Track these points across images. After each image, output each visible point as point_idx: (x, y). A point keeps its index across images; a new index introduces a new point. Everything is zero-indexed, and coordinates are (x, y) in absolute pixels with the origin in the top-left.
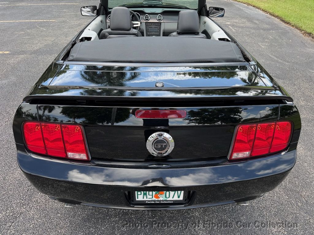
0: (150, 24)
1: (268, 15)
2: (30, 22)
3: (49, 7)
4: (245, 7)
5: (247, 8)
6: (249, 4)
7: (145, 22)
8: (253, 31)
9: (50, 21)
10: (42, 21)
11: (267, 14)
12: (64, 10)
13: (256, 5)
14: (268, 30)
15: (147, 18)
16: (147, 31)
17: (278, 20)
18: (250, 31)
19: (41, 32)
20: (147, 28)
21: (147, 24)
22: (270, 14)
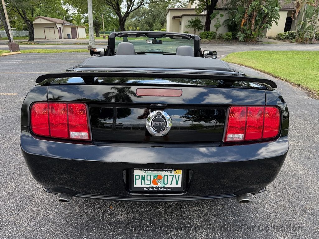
3: (60, 63)
5: (240, 67)
11: (258, 72)
13: (248, 65)
22: (261, 71)
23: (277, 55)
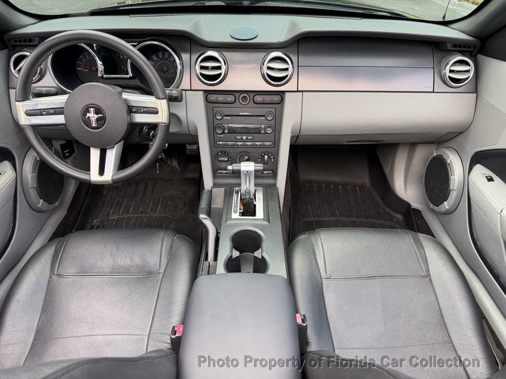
0: (230, 98)
7: (205, 91)
15: (214, 68)
16: (212, 129)
20: (214, 116)
21: (212, 97)
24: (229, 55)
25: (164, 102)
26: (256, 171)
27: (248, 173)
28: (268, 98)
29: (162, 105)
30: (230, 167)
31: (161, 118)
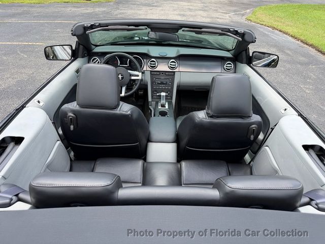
0: (158, 73)
1: (299, 42)
2: (12, 45)
3: (42, 25)
4: (270, 31)
5: (273, 32)
6: (274, 28)
7: (151, 71)
8: (288, 66)
9: (37, 44)
10: (27, 43)
11: (297, 42)
12: (58, 30)
13: (283, 30)
14: (307, 64)
17: (313, 50)
18: (284, 65)
19: (21, 59)
20: (153, 79)
22: (302, 41)
23: (316, 11)
24: (158, 60)
25: (141, 73)
26: (166, 96)
27: (163, 96)
28: (170, 73)
29: (140, 74)
30: (158, 94)
31: (140, 78)
